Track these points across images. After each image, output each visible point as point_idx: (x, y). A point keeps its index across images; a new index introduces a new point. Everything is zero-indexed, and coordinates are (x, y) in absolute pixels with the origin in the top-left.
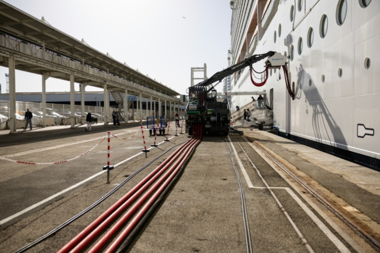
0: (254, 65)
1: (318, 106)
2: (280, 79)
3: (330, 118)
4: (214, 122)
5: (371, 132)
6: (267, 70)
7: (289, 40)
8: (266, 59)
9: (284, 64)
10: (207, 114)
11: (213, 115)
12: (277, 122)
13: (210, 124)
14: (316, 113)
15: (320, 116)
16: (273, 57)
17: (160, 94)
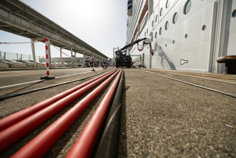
0: (139, 43)
1: (164, 57)
2: (148, 48)
3: (169, 60)
4: (126, 62)
5: (187, 62)
6: (143, 45)
7: (152, 33)
8: (143, 41)
9: (150, 42)
10: (123, 60)
11: (126, 60)
12: (146, 65)
13: (124, 63)
14: (162, 59)
15: (164, 60)
16: (146, 40)
17: (102, 57)
